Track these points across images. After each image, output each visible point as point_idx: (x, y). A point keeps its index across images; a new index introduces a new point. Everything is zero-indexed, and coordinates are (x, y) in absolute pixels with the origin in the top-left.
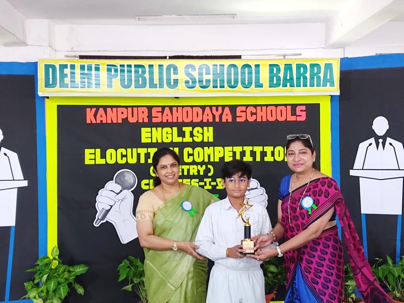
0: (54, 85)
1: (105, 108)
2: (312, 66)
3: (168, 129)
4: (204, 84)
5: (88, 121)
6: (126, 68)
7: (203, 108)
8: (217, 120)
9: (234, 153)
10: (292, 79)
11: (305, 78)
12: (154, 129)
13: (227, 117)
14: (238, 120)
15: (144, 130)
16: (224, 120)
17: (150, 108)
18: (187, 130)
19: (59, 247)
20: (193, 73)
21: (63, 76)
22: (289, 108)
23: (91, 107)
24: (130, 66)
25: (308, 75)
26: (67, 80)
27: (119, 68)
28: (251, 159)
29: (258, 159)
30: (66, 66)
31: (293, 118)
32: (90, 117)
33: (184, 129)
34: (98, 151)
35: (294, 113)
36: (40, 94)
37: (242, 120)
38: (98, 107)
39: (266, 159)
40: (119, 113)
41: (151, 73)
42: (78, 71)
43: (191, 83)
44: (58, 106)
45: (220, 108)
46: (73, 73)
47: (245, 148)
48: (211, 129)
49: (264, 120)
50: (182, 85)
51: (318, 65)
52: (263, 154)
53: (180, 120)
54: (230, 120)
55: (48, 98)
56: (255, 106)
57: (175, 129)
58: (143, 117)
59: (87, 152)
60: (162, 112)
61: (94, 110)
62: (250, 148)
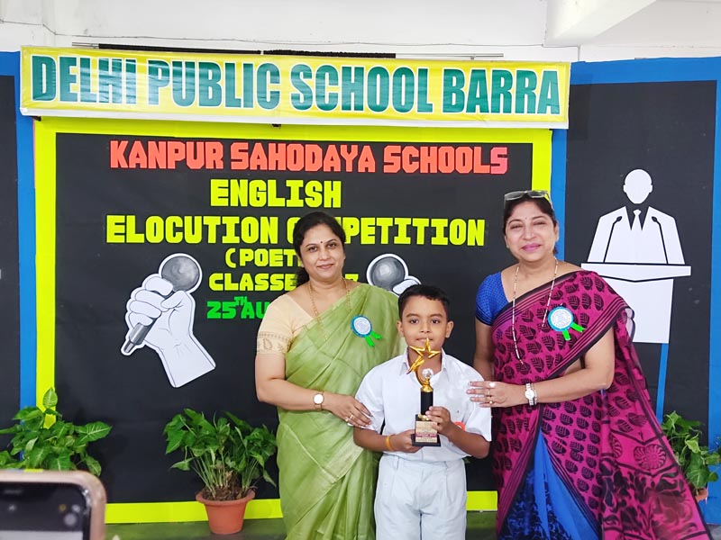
0: (49, 95)
1: (145, 140)
2: (521, 74)
3: (260, 183)
4: (327, 101)
5: (114, 165)
6: (184, 69)
7: (324, 145)
8: (349, 169)
9: (378, 229)
10: (484, 96)
11: (508, 96)
12: (234, 182)
13: (367, 163)
14: (387, 169)
15: (215, 183)
16: (361, 169)
17: (227, 143)
18: (295, 185)
19: (57, 391)
20: (306, 81)
21: (67, 79)
22: (478, 150)
23: (120, 138)
24: (191, 65)
25: (513, 91)
26: (75, 88)
27: (171, 68)
28: (408, 241)
29: (421, 240)
30: (72, 61)
31: (485, 169)
32: (117, 157)
33: (289, 183)
34: (131, 219)
35: (486, 160)
36: (25, 111)
37: (393, 169)
38: (131, 139)
39: (434, 241)
40: (171, 151)
41: (230, 79)
42: (95, 71)
43: (302, 100)
44: (57, 134)
45: (354, 148)
46: (85, 75)
47: (398, 221)
48: (338, 184)
49: (433, 170)
50: (285, 102)
51: (530, 74)
52: (430, 232)
53: (282, 167)
54: (372, 169)
55: (39, 119)
56: (418, 146)
57: (272, 183)
58: (214, 159)
59: (111, 220)
60: (250, 151)
61: (124, 144)
62: (408, 221)
